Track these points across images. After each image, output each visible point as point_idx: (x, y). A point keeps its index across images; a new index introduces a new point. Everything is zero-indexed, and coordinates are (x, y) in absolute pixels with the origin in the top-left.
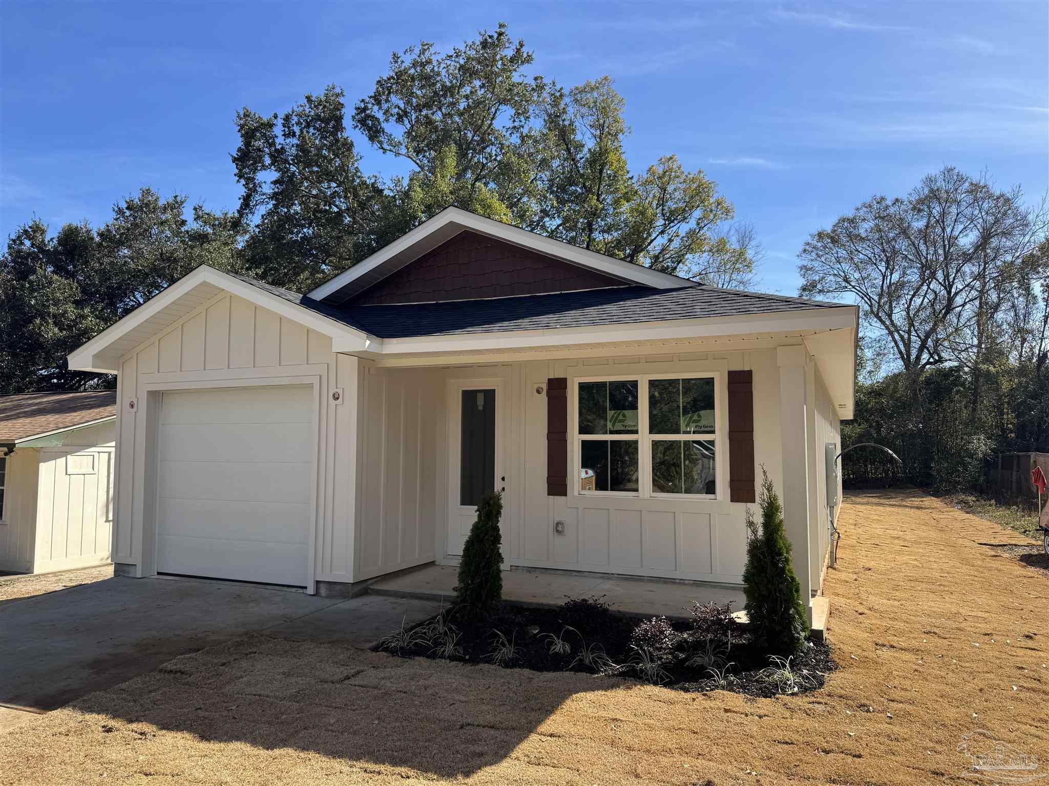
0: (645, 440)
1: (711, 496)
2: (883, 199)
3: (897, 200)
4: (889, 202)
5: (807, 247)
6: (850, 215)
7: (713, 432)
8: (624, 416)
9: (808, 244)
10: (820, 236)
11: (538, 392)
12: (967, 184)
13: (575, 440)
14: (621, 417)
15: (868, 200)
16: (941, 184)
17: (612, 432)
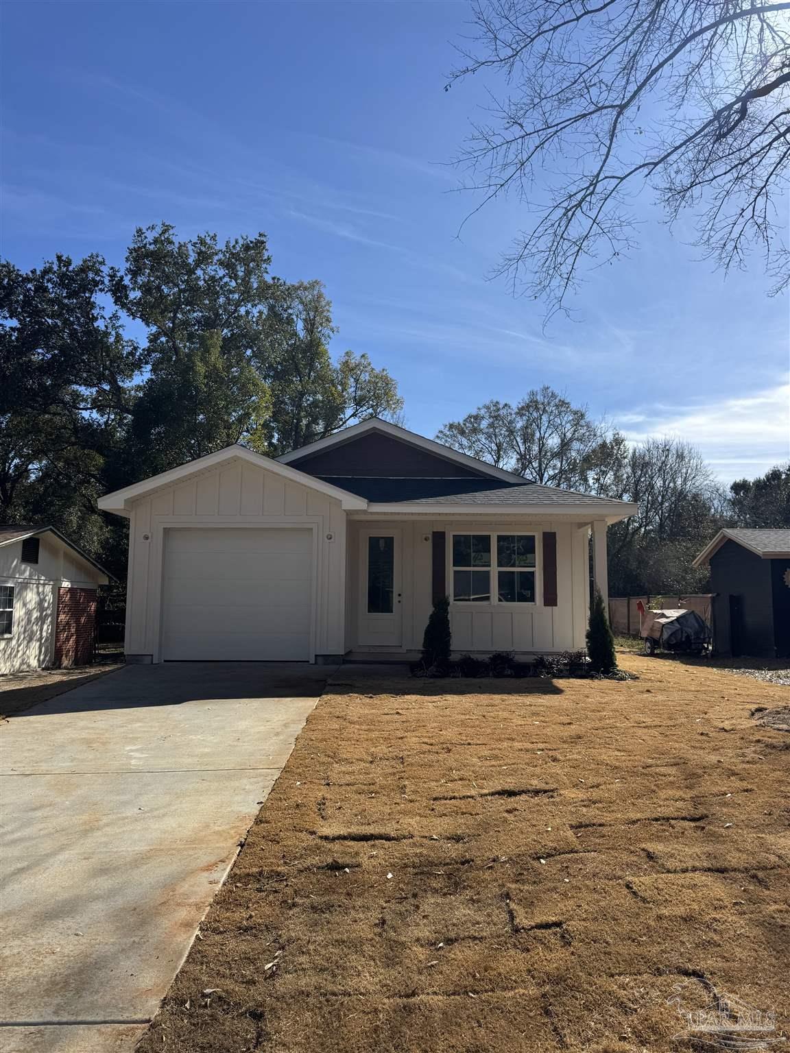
0: (494, 570)
1: (533, 603)
2: (497, 403)
3: (506, 405)
4: (501, 406)
5: (439, 435)
6: (474, 413)
7: (535, 567)
8: (482, 556)
9: (442, 432)
10: (451, 426)
11: (426, 539)
12: (557, 400)
13: (450, 570)
14: (480, 557)
15: (488, 403)
16: (540, 398)
17: (474, 566)
